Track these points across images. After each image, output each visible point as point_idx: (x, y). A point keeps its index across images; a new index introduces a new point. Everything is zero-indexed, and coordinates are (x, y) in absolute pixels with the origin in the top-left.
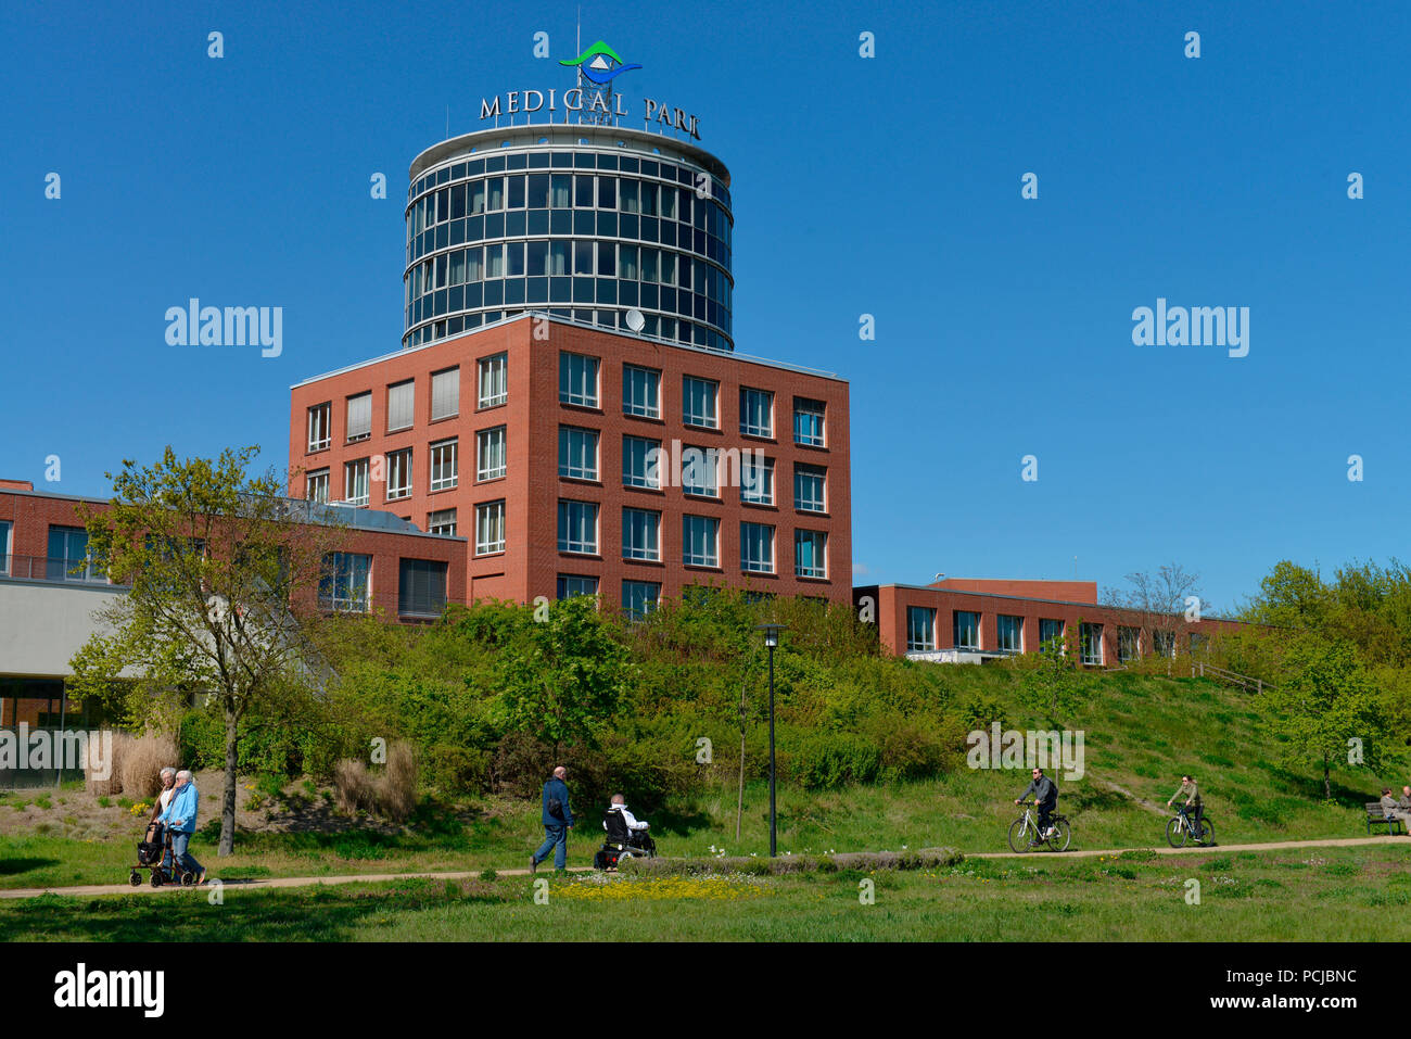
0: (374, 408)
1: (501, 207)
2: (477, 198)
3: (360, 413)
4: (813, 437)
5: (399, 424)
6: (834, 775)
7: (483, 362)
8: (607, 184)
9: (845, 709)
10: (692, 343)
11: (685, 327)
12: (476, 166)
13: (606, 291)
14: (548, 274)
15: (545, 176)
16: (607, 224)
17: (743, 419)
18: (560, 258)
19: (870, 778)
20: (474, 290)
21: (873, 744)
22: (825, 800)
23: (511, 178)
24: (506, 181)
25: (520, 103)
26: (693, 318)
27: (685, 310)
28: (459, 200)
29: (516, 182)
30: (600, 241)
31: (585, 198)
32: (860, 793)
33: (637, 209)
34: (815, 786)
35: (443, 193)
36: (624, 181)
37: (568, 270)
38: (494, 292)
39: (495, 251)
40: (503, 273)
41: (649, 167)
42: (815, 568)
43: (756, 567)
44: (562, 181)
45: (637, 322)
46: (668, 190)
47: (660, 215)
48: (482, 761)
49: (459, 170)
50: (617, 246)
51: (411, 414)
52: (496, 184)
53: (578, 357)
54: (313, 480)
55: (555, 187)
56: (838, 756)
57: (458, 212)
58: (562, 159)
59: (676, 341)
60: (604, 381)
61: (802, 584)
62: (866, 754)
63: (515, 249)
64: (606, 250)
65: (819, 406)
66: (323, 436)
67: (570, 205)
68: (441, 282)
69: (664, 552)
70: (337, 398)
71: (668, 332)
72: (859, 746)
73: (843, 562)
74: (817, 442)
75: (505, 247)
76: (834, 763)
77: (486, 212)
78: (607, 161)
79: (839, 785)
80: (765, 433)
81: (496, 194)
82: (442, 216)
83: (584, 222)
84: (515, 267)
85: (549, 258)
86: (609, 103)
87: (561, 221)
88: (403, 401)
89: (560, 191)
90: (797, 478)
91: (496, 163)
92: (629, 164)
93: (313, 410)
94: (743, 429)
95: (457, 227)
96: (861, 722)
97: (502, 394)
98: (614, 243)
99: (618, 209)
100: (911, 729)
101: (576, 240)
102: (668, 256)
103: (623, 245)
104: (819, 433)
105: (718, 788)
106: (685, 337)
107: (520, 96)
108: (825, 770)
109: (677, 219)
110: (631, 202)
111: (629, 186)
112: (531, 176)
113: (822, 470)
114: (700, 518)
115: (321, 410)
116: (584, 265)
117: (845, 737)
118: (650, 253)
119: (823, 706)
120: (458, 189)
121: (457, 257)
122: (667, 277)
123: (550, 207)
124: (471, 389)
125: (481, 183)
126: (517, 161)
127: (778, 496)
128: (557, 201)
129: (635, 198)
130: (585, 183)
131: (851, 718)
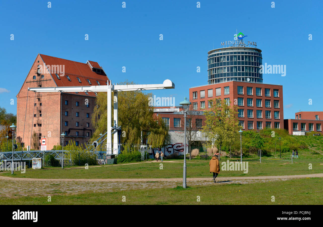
0: (205, 93)
1: (225, 61)
2: (221, 59)
3: (203, 94)
4: (277, 95)
5: (210, 96)
6: (284, 151)
7: (225, 87)
8: (243, 57)
9: (285, 143)
10: (257, 82)
11: (256, 79)
12: (221, 54)
13: (243, 74)
14: (234, 72)
15: (233, 56)
16: (243, 63)
17: (265, 94)
18: (235, 69)
19: (289, 151)
20: (221, 74)
21: (289, 147)
22: (283, 154)
23: (227, 56)
24: (226, 56)
25: (228, 43)
26: (257, 77)
27: (255, 76)
28: (218, 59)
29: (228, 57)
30: (242, 66)
31: (239, 59)
32: (287, 153)
33: (248, 60)
34: (283, 152)
35: (215, 58)
36: (245, 56)
37: (237, 71)
38: (225, 75)
39: (225, 68)
40: (226, 72)
41: (249, 53)
42: (277, 117)
43: (268, 118)
44: (235, 56)
45: (248, 80)
46: (252, 56)
47: (251, 61)
48: (248, 150)
49: (218, 54)
50: (245, 67)
51: (212, 94)
52: (225, 57)
53: (240, 86)
54: (194, 104)
55: (234, 57)
56: (285, 149)
57: (218, 61)
58: (235, 53)
59: (254, 82)
60: (244, 90)
61: (275, 120)
62: (288, 148)
63: (228, 68)
64: (243, 67)
65: (278, 90)
66: (196, 97)
67: (237, 60)
68: (215, 73)
69: (254, 116)
70: (198, 91)
71: (253, 81)
72: (287, 148)
73: (282, 116)
74: (277, 96)
75: (226, 67)
76: (284, 149)
77: (223, 61)
78: (242, 53)
79: (285, 152)
80: (269, 96)
81: (224, 58)
82: (215, 62)
83: (239, 63)
84: (228, 71)
85: (234, 69)
86: (242, 42)
87: (235, 63)
88: (211, 93)
89: (235, 58)
90: (274, 102)
91: (224, 54)
92: (246, 53)
93: (194, 92)
94: (265, 95)
95: (218, 64)
96: (287, 145)
97: (228, 93)
98: (244, 66)
99: (244, 61)
100: (293, 146)
101: (238, 66)
102: (253, 67)
103: (245, 66)
104: (278, 95)
105: (272, 152)
106: (255, 81)
107: (228, 42)
108: (284, 150)
109: (254, 61)
110: (246, 59)
111: (246, 56)
112: (230, 56)
113: (278, 101)
114: (259, 110)
115: (195, 93)
116: (239, 70)
117: (286, 147)
118: (250, 67)
119: (283, 143)
120: (218, 58)
121: (218, 69)
122: (252, 71)
123: (233, 61)
124: (223, 92)
125: (222, 57)
126: (228, 53)
127: (271, 106)
128: (234, 60)
129: (247, 58)
130: (239, 56)
131: (286, 144)
